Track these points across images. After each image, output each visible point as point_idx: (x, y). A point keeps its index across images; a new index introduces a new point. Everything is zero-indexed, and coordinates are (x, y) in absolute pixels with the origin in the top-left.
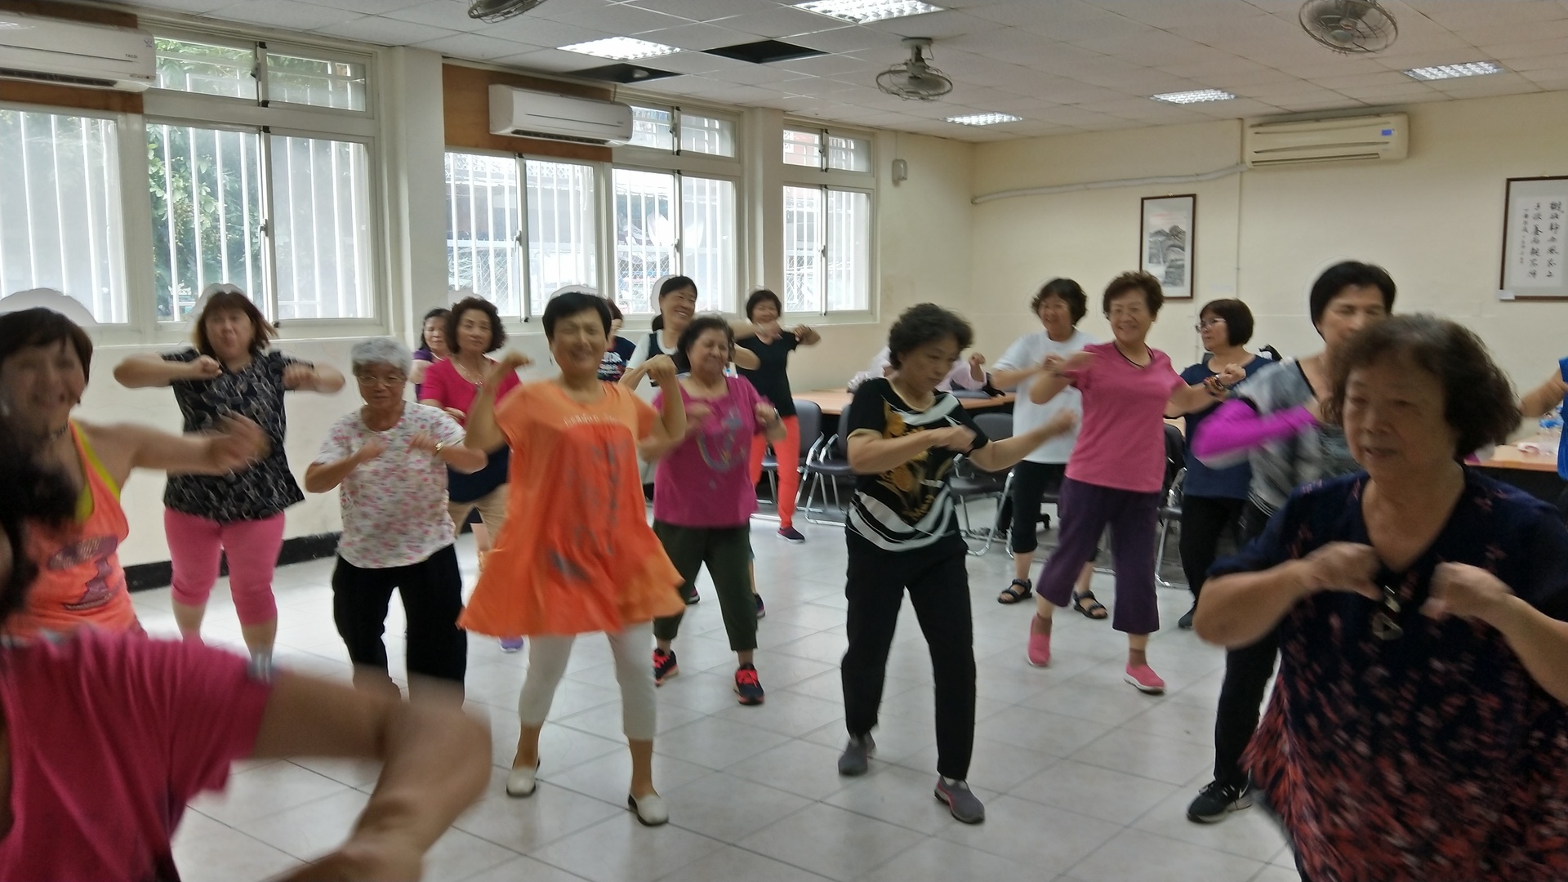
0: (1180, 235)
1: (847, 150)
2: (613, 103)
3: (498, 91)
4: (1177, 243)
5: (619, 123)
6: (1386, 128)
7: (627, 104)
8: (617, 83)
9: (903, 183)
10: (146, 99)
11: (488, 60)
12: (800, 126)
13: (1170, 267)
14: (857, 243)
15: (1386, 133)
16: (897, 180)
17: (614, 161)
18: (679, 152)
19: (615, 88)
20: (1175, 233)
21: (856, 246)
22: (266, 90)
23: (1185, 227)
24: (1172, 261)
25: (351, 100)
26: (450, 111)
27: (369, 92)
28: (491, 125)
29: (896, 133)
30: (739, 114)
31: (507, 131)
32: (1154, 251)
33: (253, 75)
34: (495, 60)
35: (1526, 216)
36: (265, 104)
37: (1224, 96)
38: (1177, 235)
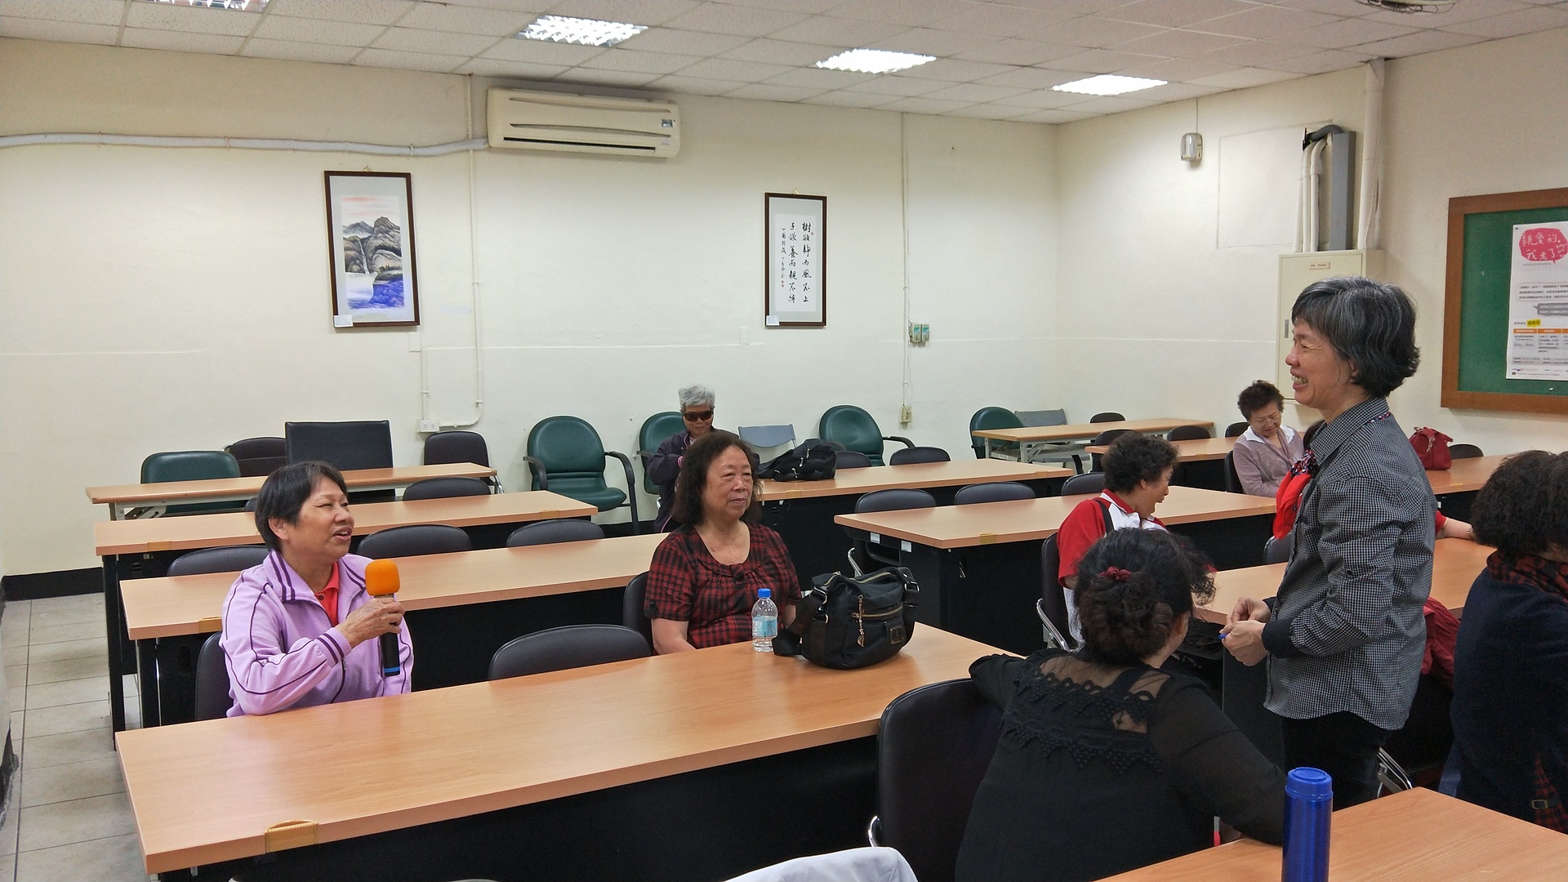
0: (392, 233)
4: (388, 243)
6: (667, 117)
13: (376, 279)
15: (667, 123)
20: (383, 226)
23: (399, 219)
24: (383, 269)
32: (352, 253)
38: (387, 232)
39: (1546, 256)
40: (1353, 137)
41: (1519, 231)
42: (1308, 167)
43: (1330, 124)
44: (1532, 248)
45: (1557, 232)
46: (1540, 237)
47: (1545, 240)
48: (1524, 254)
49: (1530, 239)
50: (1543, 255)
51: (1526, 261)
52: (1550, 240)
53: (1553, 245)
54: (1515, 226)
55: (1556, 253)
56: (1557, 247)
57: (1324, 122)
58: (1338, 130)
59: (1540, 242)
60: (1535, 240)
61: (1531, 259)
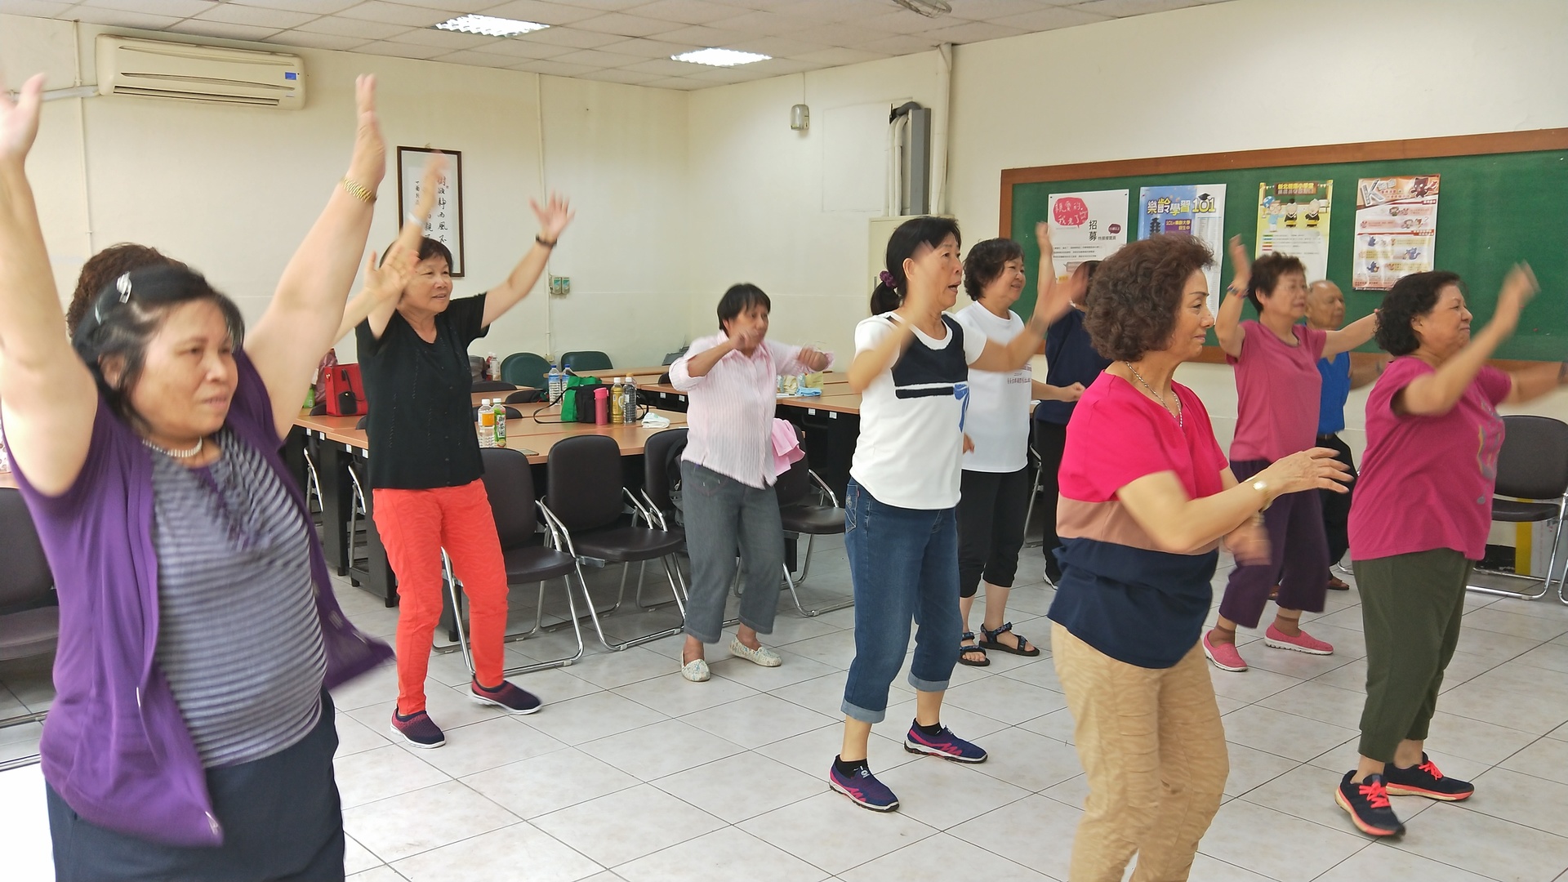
6: (290, 70)
15: (290, 76)
35: (417, 189)
39: (1073, 221)
40: (928, 112)
41: (1053, 199)
42: (893, 140)
43: (910, 100)
44: (1063, 214)
45: (1080, 200)
46: (1068, 204)
47: (1072, 208)
48: (1057, 220)
49: (1061, 207)
50: (1071, 219)
51: (1058, 225)
52: (1075, 207)
53: (1077, 212)
54: (1050, 195)
55: (1080, 219)
56: (1081, 214)
57: (905, 99)
58: (915, 106)
59: (1068, 209)
60: (1065, 208)
61: (1062, 224)
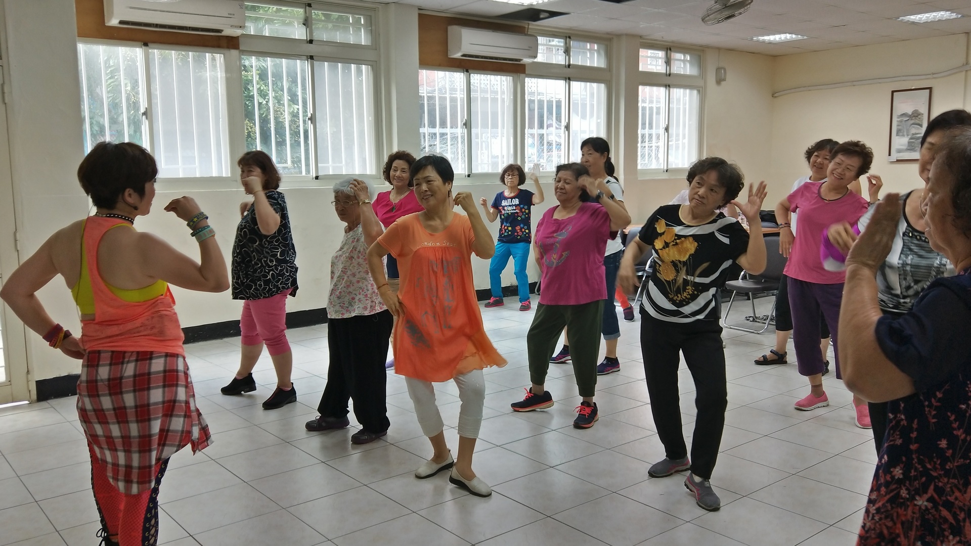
0: (919, 117)
1: (684, 61)
2: (526, 35)
3: (453, 29)
4: (917, 122)
5: (529, 47)
7: (535, 34)
8: (530, 22)
9: (723, 83)
10: (241, 40)
11: (446, 10)
12: (652, 45)
13: (910, 139)
14: (690, 123)
16: (719, 81)
17: (526, 73)
18: (569, 66)
19: (528, 26)
20: (916, 114)
21: (690, 125)
22: (311, 33)
23: (924, 110)
24: (913, 134)
25: (363, 39)
26: (423, 43)
27: (374, 32)
28: (449, 51)
29: (719, 49)
30: (610, 40)
31: (458, 55)
32: (900, 127)
33: (304, 24)
34: (451, 10)
36: (311, 42)
37: (954, 16)
38: (917, 116)
